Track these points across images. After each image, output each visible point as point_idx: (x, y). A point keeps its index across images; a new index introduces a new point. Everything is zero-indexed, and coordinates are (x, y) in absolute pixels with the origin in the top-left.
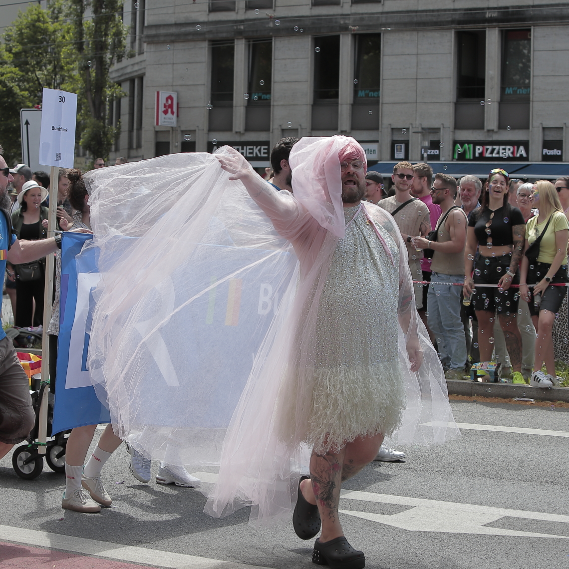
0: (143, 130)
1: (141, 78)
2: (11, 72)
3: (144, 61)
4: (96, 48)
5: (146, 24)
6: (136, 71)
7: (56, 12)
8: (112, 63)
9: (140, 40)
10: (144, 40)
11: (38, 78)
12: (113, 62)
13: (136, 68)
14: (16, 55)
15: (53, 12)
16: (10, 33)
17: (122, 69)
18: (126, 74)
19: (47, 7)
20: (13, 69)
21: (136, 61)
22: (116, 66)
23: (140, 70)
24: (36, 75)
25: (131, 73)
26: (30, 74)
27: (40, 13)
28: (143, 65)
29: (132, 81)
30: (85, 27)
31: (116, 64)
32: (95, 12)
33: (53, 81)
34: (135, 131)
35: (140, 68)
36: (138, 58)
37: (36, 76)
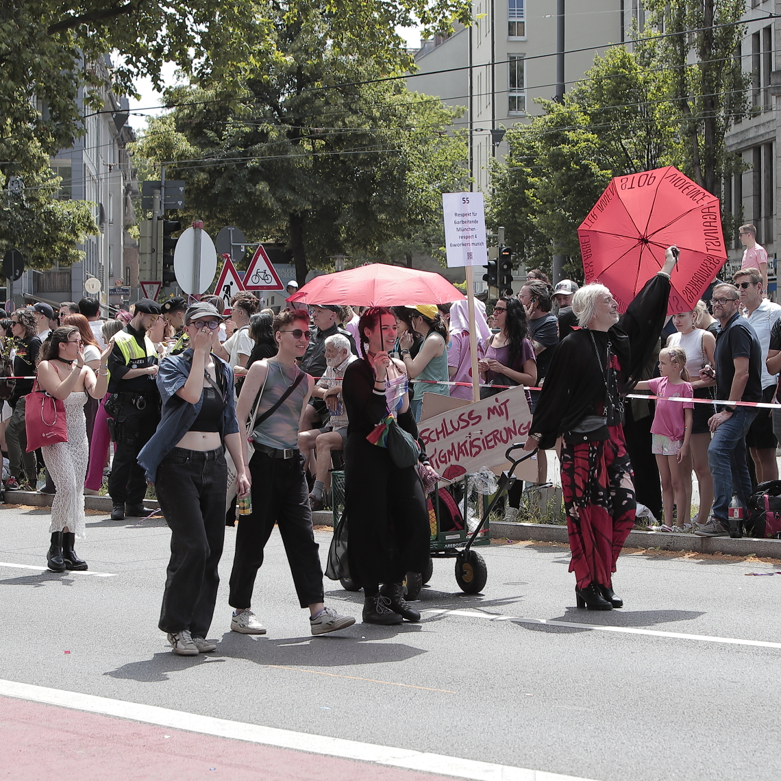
0: (774, 217)
1: (769, 146)
2: (587, 140)
3: (773, 120)
4: (705, 105)
5: (773, 70)
6: (762, 135)
7: (646, 55)
8: (728, 126)
9: (766, 91)
10: (772, 91)
11: (624, 149)
12: (729, 124)
13: (762, 131)
14: (594, 117)
15: (643, 56)
16: (583, 87)
17: (742, 132)
18: (747, 140)
19: (634, 49)
20: (590, 136)
21: (762, 122)
22: (734, 129)
23: (768, 133)
24: (621, 144)
25: (755, 138)
26: (613, 143)
27: (624, 57)
28: (772, 127)
29: (757, 149)
30: (689, 76)
31: (733, 125)
32: (702, 54)
33: (646, 151)
34: (763, 220)
35: (768, 131)
36: (764, 118)
37: (622, 146)
